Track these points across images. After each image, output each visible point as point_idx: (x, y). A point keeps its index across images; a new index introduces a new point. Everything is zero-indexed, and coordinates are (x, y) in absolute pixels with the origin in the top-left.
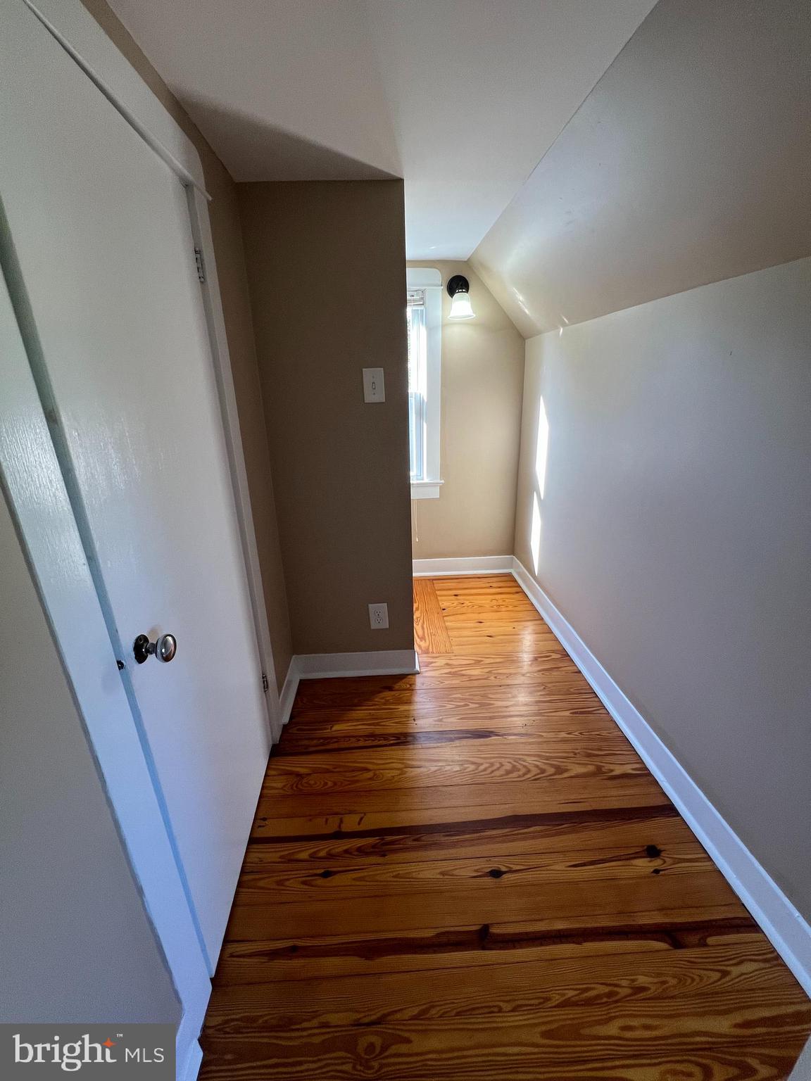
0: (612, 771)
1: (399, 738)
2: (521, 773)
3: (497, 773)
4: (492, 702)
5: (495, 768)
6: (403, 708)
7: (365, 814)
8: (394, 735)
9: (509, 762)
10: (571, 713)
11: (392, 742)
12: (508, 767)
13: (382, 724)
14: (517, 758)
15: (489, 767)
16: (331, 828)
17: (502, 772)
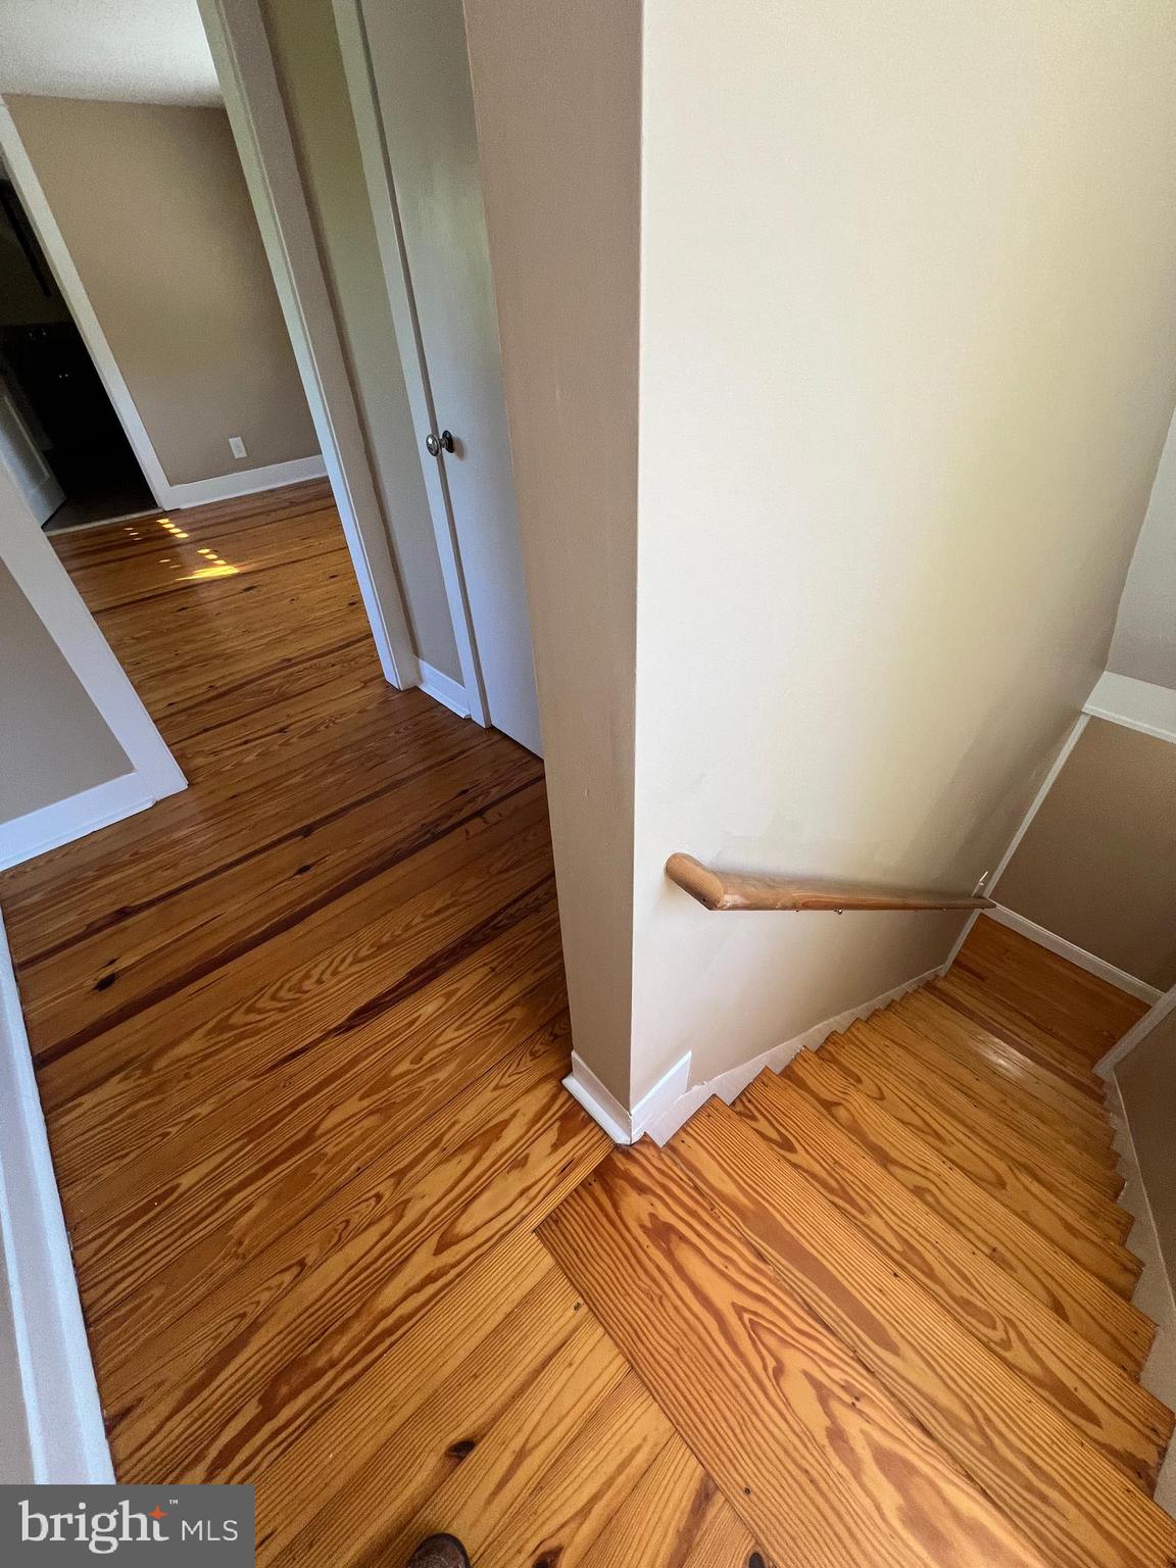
0: (125, 1079)
1: (495, 928)
2: (287, 986)
3: (321, 967)
4: (365, 1103)
5: (329, 971)
6: (529, 980)
7: (467, 839)
8: (505, 928)
9: (308, 992)
10: (178, 1186)
11: (500, 918)
12: (308, 985)
13: (539, 932)
14: (296, 1006)
15: (338, 967)
16: (490, 816)
17: (316, 974)
